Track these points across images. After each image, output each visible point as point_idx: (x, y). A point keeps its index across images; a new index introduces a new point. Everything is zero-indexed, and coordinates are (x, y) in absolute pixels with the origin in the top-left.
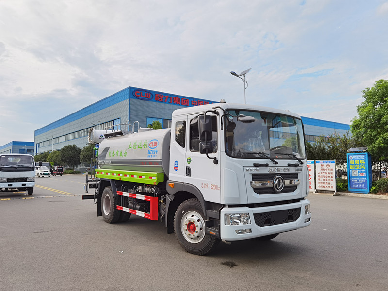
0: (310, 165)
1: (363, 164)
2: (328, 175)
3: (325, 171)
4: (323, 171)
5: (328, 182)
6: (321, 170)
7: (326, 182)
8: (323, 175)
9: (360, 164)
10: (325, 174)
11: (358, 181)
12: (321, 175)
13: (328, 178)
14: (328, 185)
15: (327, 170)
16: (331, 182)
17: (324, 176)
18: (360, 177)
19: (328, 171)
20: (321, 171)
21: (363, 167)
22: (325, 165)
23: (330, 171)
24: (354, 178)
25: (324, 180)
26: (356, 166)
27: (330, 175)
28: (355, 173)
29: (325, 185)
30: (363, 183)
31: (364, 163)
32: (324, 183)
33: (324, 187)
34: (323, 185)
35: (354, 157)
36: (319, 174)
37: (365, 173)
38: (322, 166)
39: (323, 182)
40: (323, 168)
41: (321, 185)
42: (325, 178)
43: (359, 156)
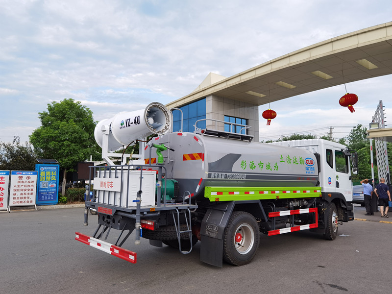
0: (3, 176)
1: (54, 176)
2: (27, 188)
3: (24, 184)
4: (21, 184)
5: (26, 196)
6: (19, 182)
7: (24, 196)
8: (20, 188)
9: (51, 176)
10: (23, 188)
11: (48, 192)
12: (17, 188)
13: (27, 192)
14: (26, 200)
15: (26, 182)
16: (30, 196)
17: (22, 190)
18: (49, 188)
19: (27, 184)
20: (19, 184)
21: (54, 178)
22: (25, 177)
23: (31, 184)
24: (44, 190)
25: (22, 194)
26: (47, 177)
27: (30, 188)
28: (45, 185)
29: (23, 200)
30: (53, 194)
31: (55, 174)
32: (21, 198)
33: (21, 202)
34: (20, 200)
35: (45, 168)
36: (15, 188)
37: (55, 185)
38: (20, 178)
39: (20, 196)
40: (21, 180)
41: (16, 200)
42: (23, 192)
43: (51, 168)
